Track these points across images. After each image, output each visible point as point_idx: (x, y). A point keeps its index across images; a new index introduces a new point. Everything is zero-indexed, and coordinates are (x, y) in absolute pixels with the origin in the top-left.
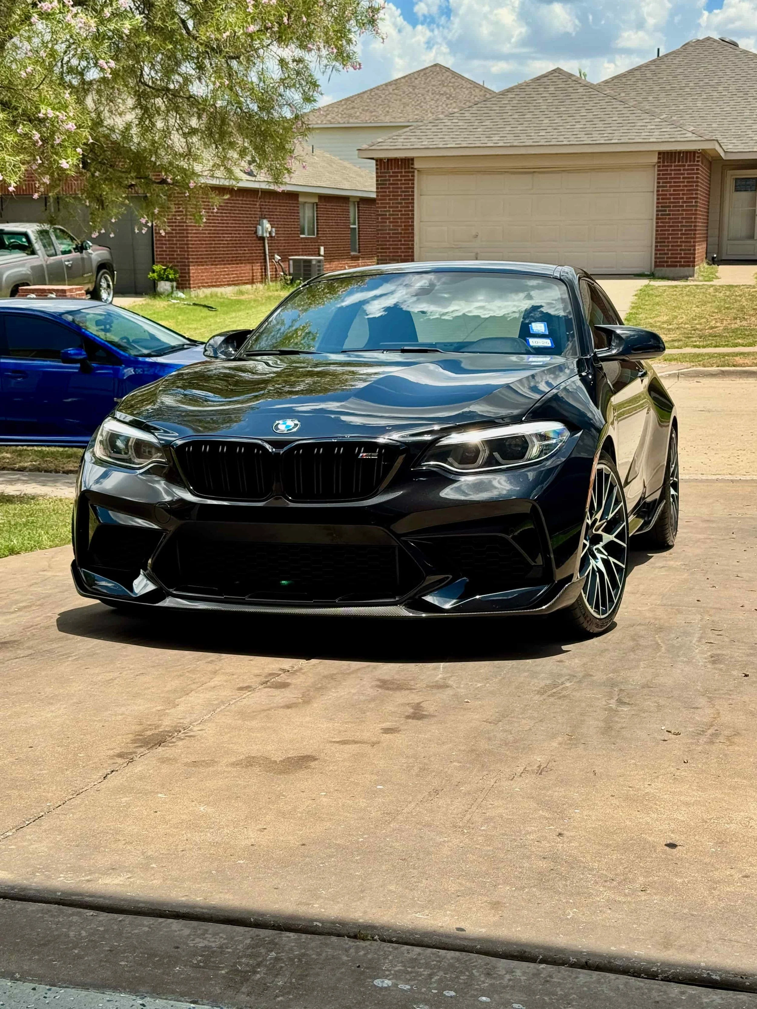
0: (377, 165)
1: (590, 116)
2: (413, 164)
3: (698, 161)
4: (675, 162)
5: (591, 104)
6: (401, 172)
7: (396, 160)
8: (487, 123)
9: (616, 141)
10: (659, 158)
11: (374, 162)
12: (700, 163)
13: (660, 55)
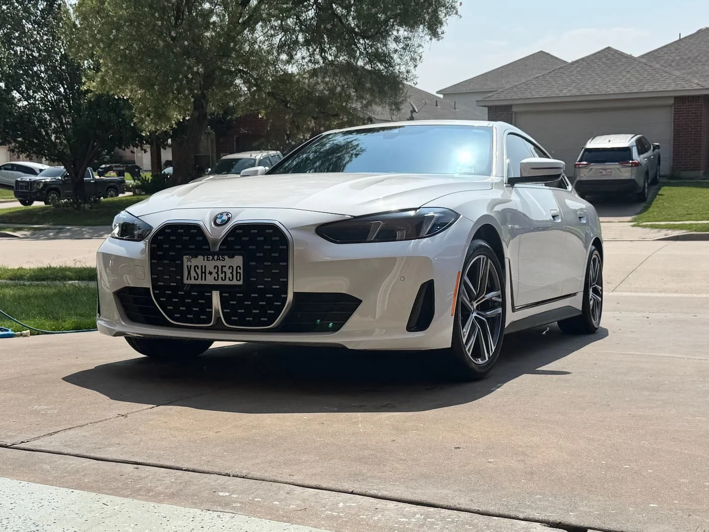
0: (488, 110)
1: (629, 76)
2: (511, 109)
3: (701, 102)
4: (686, 103)
5: (630, 68)
6: (504, 114)
7: (500, 107)
8: (561, 82)
9: (645, 91)
10: (675, 101)
11: (487, 109)
12: (702, 103)
13: (681, 38)
